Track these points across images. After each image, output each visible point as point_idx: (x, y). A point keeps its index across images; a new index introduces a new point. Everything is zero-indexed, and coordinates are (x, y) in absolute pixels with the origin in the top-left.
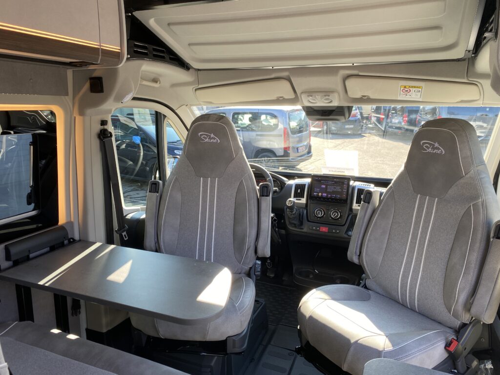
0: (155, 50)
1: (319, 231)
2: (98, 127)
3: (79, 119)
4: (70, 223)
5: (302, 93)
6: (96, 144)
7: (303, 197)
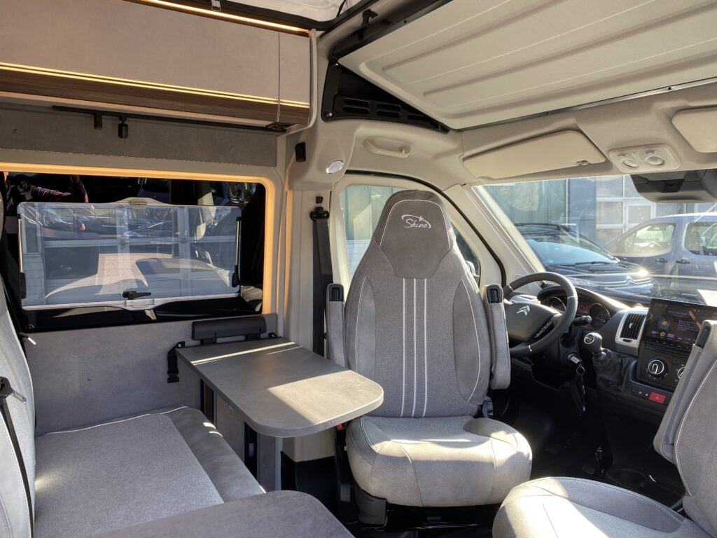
0: (379, 106)
1: (648, 399)
2: (312, 205)
3: (290, 194)
4: (274, 316)
5: (610, 151)
6: (308, 223)
7: (636, 338)
